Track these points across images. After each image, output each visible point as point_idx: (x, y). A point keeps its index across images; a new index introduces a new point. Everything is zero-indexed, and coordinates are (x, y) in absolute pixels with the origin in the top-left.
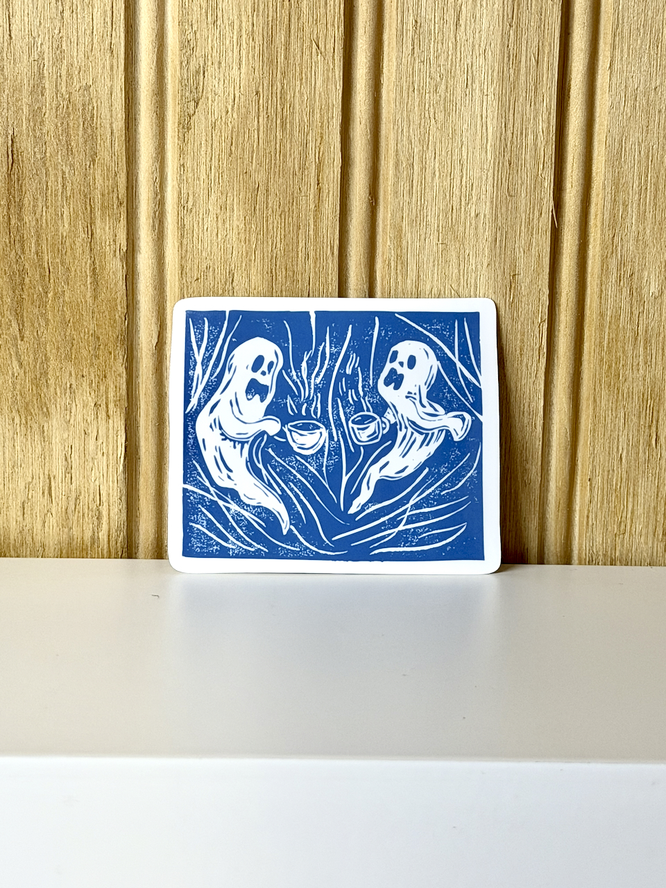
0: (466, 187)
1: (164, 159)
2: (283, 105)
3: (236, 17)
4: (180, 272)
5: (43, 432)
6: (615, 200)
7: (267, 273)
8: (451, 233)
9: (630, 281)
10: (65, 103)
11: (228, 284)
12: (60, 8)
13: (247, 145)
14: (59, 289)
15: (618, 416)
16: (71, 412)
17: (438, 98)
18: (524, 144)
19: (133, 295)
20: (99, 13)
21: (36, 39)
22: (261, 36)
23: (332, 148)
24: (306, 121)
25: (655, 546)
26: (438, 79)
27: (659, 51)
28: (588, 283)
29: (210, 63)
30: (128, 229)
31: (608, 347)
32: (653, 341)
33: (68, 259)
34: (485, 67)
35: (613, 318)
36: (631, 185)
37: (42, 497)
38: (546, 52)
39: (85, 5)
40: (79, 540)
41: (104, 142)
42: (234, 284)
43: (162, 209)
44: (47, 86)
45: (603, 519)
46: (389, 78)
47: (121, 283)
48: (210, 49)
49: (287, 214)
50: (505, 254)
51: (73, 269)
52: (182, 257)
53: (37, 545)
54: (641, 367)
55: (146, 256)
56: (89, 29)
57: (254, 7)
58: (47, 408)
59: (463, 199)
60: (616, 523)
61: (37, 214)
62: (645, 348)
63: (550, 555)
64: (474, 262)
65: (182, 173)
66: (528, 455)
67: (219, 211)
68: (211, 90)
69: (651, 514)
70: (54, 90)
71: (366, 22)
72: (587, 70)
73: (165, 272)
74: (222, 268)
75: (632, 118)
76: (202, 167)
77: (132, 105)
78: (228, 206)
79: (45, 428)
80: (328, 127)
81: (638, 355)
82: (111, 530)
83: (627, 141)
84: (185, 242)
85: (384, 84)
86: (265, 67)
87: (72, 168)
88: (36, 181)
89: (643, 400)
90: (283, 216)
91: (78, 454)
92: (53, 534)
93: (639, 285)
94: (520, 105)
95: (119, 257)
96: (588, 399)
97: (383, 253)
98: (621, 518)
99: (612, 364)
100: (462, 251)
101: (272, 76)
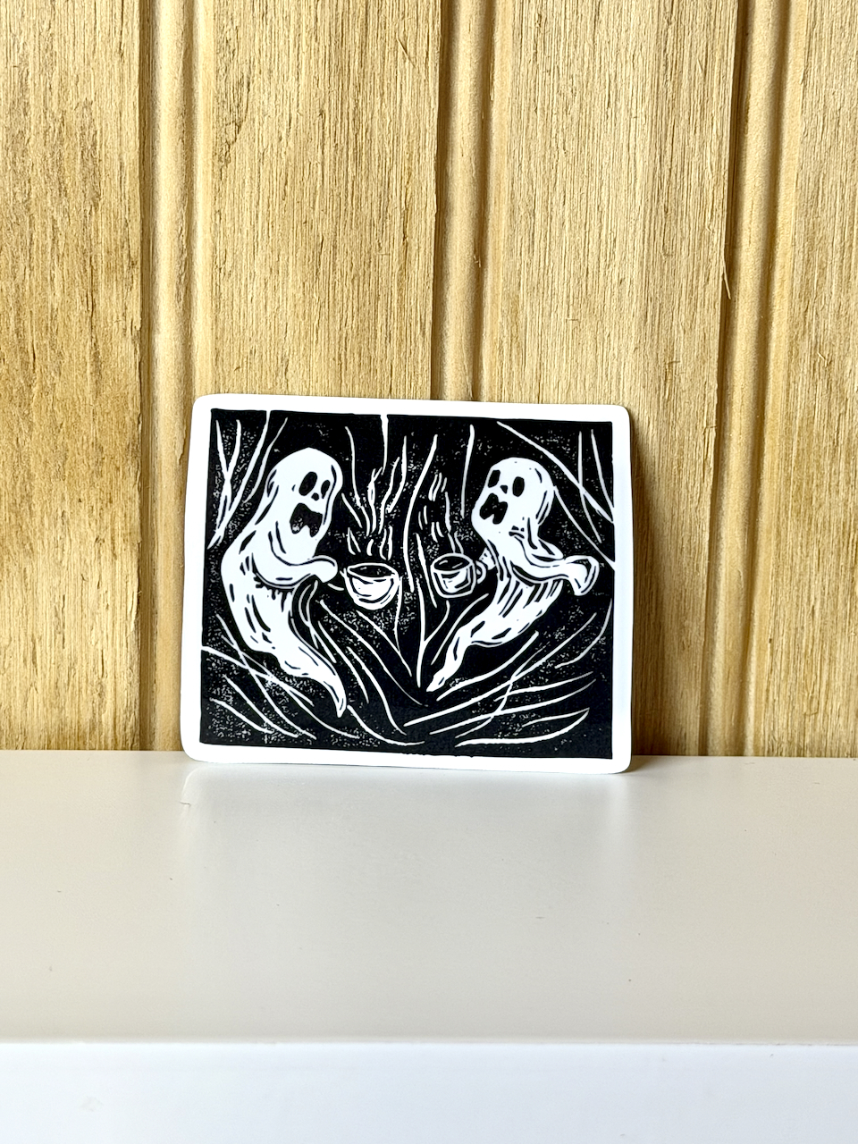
0: (607, 243)
1: (192, 203)
2: (357, 129)
3: (293, 8)
4: (214, 358)
5: (25, 577)
6: (808, 261)
7: (334, 359)
8: (585, 303)
9: (826, 369)
10: (57, 125)
11: (280, 374)
13: (307, 184)
14: (48, 382)
15: (810, 554)
16: (63, 550)
17: (569, 120)
18: (686, 184)
19: (149, 390)
20: (104, 2)
21: (18, 37)
22: (327, 34)
23: (424, 189)
24: (388, 151)
26: (570, 96)
28: (771, 374)
29: (257, 72)
30: (142, 299)
31: (797, 460)
33: (59, 339)
34: (635, 78)
35: (805, 422)
36: (830, 241)
37: (22, 665)
38: (717, 58)
40: (74, 724)
41: (111, 179)
42: (289, 375)
43: (189, 270)
44: (32, 102)
45: (788, 694)
46: (502, 94)
47: (133, 372)
48: (257, 52)
49: (361, 279)
50: (658, 334)
51: (67, 354)
52: (217, 338)
53: (16, 731)
54: (841, 488)
55: (168, 336)
56: (91, 24)
58: (31, 544)
59: (602, 259)
60: (805, 698)
61: (17, 278)
62: (847, 462)
63: (716, 742)
64: (616, 346)
65: (218, 222)
66: (687, 608)
67: (268, 275)
68: (259, 109)
70: (42, 107)
71: (471, 16)
72: (772, 82)
73: (194, 358)
74: (272, 352)
75: (832, 149)
76: (245, 215)
77: (149, 129)
78: (280, 268)
79: (27, 572)
80: (419, 161)
81: (837, 472)
82: (118, 711)
83: (826, 181)
84: (221, 317)
85: (495, 102)
86: (332, 78)
87: (66, 215)
88: (16, 233)
89: (843, 533)
90: (356, 282)
91: (72, 607)
92: (38, 717)
93: (840, 376)
94: (681, 131)
95: (130, 337)
96: (769, 532)
97: (492, 333)
98: (813, 692)
99: (801, 484)
100: (600, 330)
101: (343, 89)
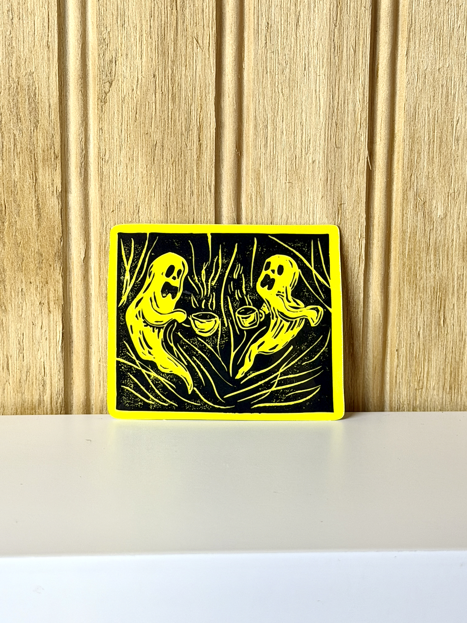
0: (306, 142)
1: (87, 125)
2: (173, 84)
3: (138, 21)
4: (100, 206)
5: (3, 324)
6: (411, 149)
7: (164, 205)
8: (294, 172)
9: (422, 206)
10: (15, 85)
11: (135, 214)
12: (11, 16)
13: (147, 113)
14: (13, 220)
15: (417, 304)
16: (22, 309)
17: (284, 78)
18: (346, 110)
19: (66, 224)
20: (39, 20)
22: (156, 35)
23: (209, 115)
24: (190, 95)
25: (444, 397)
26: (284, 65)
27: (441, 43)
28: (394, 210)
29: (120, 55)
30: (62, 175)
31: (408, 254)
32: (441, 250)
33: (18, 197)
34: (318, 54)
35: (412, 234)
36: (423, 139)
37: (2, 371)
38: (361, 44)
39: (29, 14)
40: (30, 401)
41: (44, 113)
42: (140, 214)
43: (86, 160)
45: (407, 378)
46: (249, 65)
47: (57, 214)
48: (120, 45)
49: (177, 163)
50: (334, 189)
51: (23, 205)
52: (101, 196)
54: (432, 269)
55: (76, 195)
56: (32, 31)
57: (151, 14)
58: (5, 306)
59: (303, 150)
60: (416, 381)
62: (435, 255)
63: (370, 404)
64: (312, 195)
65: (101, 134)
67: (128, 162)
68: (121, 75)
69: (441, 374)
70: (7, 75)
71: (232, 24)
72: (390, 56)
73: (89, 206)
74: (131, 202)
75: (422, 91)
76: (115, 130)
77: (64, 86)
78: (134, 158)
79: (4, 321)
80: (206, 100)
81: (430, 260)
82: (53, 394)
83: (420, 107)
84: (103, 184)
85: (245, 69)
86: (160, 57)
87: (21, 132)
89: (434, 292)
90: (174, 165)
91: (28, 339)
92: (11, 398)
93: (430, 209)
94: (343, 83)
95: (56, 196)
96: (395, 293)
97: (246, 190)
98: (420, 377)
99: (411, 267)
100: (303, 188)
101: (165, 64)
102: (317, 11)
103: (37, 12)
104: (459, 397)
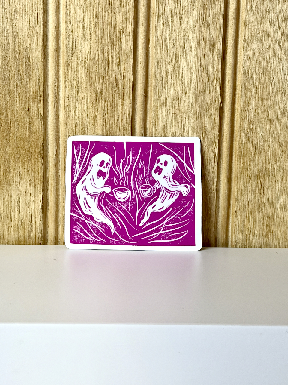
0: (184, 90)
1: (59, 78)
2: (108, 56)
3: (89, 19)
4: (65, 125)
5: (8, 192)
6: (246, 96)
7: (102, 125)
8: (178, 109)
9: (252, 129)
10: (18, 54)
11: (85, 130)
12: (16, 15)
13: (93, 72)
14: (15, 132)
15: (248, 185)
16: (20, 184)
17: (173, 53)
18: (208, 72)
19: (46, 135)
20: (32, 17)
21: (6, 28)
22: (99, 27)
23: (129, 74)
24: (118, 62)
25: (263, 239)
26: (173, 45)
27: (264, 35)
28: (235, 130)
29: (78, 38)
30: (44, 107)
31: (243, 156)
32: (262, 154)
33: (19, 119)
34: (192, 40)
35: (245, 145)
36: (252, 90)
37: (7, 219)
38: (217, 35)
39: (26, 14)
40: (23, 237)
41: (34, 71)
42: (88, 130)
43: (58, 98)
44: (10, 47)
45: (241, 228)
46: (153, 45)
47: (41, 130)
48: (78, 32)
49: (110, 101)
50: (200, 118)
51: (21, 124)
52: (66, 119)
53: (5, 239)
54: (257, 165)
55: (52, 118)
56: (28, 24)
57: (97, 15)
58: (10, 182)
59: (183, 95)
60: (247, 230)
61: (6, 101)
62: (259, 157)
63: (219, 243)
64: (188, 121)
65: (66, 84)
67: (82, 100)
68: (79, 50)
69: (261, 226)
70: (13, 49)
71: (143, 22)
72: (234, 42)
73: (59, 125)
74: (83, 123)
75: (253, 62)
76: (75, 81)
77: (46, 55)
78: (85, 98)
79: (9, 190)
80: (127, 65)
81: (255, 160)
82: (36, 233)
83: (251, 72)
84: (68, 112)
85: (150, 47)
86: (101, 40)
87: (21, 82)
88: (6, 87)
89: (258, 179)
90: (108, 102)
91: (23, 201)
92: (12, 234)
93: (256, 131)
94: (207, 56)
95: (40, 118)
96: (235, 178)
97: (150, 117)
98: (249, 228)
99: (245, 164)
100: (183, 117)
101: (104, 43)
102: (192, 15)
103: (31, 13)
104: (272, 240)
